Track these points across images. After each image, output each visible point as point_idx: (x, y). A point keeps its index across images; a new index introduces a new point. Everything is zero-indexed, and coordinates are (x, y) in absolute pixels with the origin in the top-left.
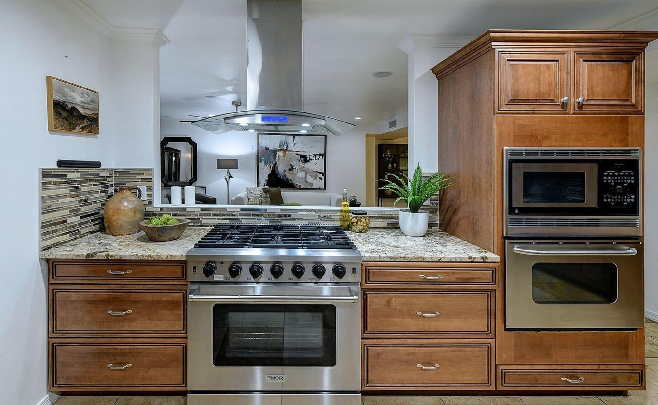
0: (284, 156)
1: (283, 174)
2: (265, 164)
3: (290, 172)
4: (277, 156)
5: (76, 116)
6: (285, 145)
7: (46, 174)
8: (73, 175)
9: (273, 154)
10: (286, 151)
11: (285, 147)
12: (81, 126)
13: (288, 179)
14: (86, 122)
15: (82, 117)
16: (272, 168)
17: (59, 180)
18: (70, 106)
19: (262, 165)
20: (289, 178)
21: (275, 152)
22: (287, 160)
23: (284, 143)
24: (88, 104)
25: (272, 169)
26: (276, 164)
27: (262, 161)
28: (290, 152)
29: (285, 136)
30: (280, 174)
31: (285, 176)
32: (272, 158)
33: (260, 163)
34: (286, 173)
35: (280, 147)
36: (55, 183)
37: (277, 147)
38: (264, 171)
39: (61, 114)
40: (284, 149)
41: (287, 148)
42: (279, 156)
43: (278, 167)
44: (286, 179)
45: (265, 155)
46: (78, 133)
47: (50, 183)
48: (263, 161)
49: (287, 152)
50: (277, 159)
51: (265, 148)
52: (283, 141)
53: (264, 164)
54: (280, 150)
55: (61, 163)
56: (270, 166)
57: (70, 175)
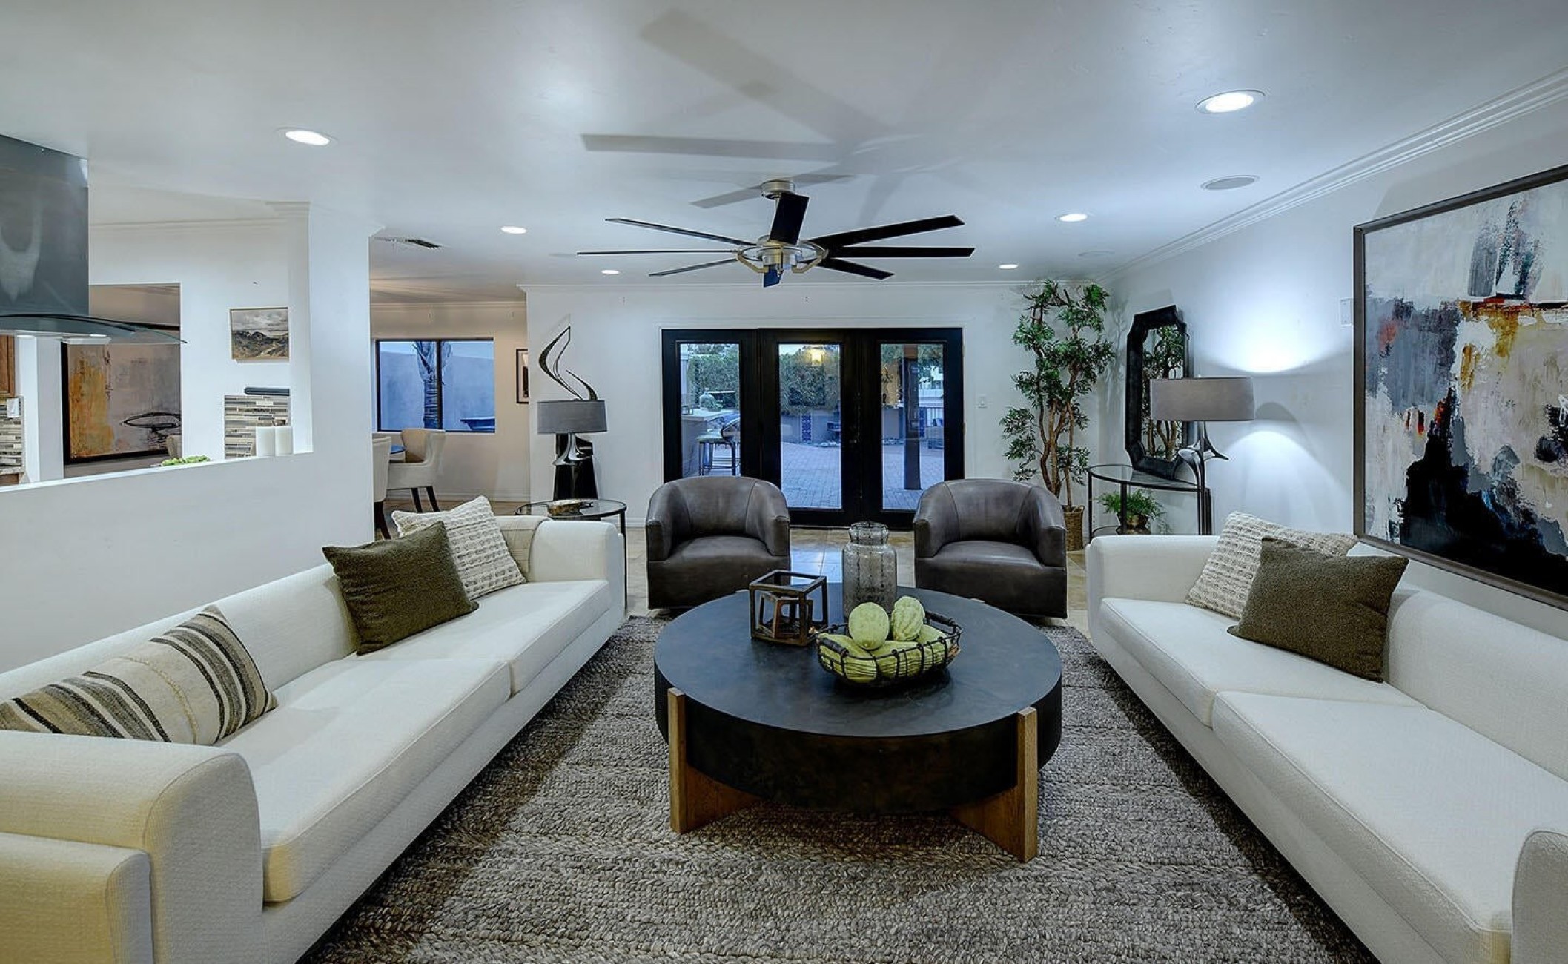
0: (1501, 351)
1: (1496, 480)
2: (1395, 403)
3: (1547, 467)
4: (1458, 349)
5: (260, 341)
6: (1509, 268)
7: (231, 403)
8: (262, 402)
9: (1434, 338)
10: (1515, 311)
11: (1507, 284)
12: (269, 350)
13: (1528, 515)
14: (274, 346)
15: (269, 341)
16: (1427, 429)
17: (245, 407)
18: (252, 333)
19: (1378, 405)
20: (1540, 513)
21: (1444, 322)
22: (1523, 376)
23: (1499, 252)
24: (279, 324)
25: (1430, 435)
26: (1448, 406)
27: (1381, 384)
28: (1548, 316)
29: (1507, 201)
30: (1476, 470)
31: (1511, 493)
32: (1428, 366)
33: (1369, 398)
34: (1517, 473)
35: (1473, 290)
36: (240, 410)
37: (1457, 289)
38: (1389, 446)
39: (241, 342)
40: (1501, 297)
41: (1522, 282)
42: (1468, 351)
43: (1461, 426)
44: (1517, 520)
45: (1392, 352)
46: (265, 358)
47: (235, 409)
48: (1383, 388)
49: (1524, 320)
50: (1456, 368)
51: (1392, 308)
52: (1496, 239)
53: (1389, 406)
54: (1476, 305)
55: (247, 391)
56: (1421, 416)
57: (258, 403)
